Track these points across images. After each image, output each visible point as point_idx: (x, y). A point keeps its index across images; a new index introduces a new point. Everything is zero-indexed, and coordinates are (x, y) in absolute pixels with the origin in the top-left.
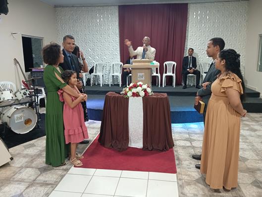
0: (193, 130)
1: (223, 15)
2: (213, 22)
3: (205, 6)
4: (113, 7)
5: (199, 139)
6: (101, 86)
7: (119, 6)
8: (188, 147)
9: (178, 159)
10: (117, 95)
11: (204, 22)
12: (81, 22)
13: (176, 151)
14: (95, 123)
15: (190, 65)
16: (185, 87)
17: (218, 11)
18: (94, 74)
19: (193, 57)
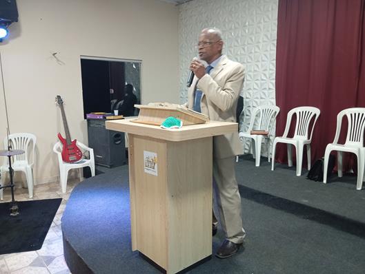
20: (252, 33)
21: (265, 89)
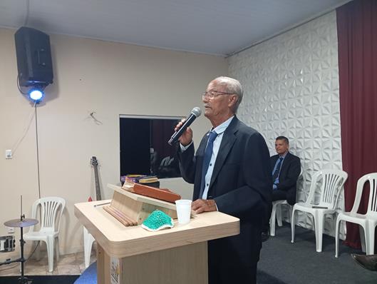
7: (337, 10)
12: (264, 74)
20: (308, 83)
21: (328, 148)
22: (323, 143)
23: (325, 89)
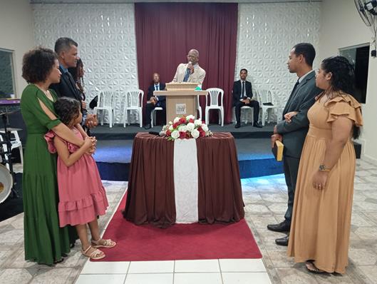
0: (263, 187)
1: (286, 22)
2: (274, 32)
3: (261, 8)
4: (126, 5)
5: (277, 200)
6: (111, 126)
8: (265, 214)
9: (258, 234)
10: (155, 137)
11: (262, 32)
12: (75, 26)
13: (249, 222)
14: (111, 184)
15: (243, 93)
16: (238, 126)
17: (280, 15)
18: (98, 108)
19: (247, 82)
21: (129, 78)
22: (126, 75)
23: (126, 45)
